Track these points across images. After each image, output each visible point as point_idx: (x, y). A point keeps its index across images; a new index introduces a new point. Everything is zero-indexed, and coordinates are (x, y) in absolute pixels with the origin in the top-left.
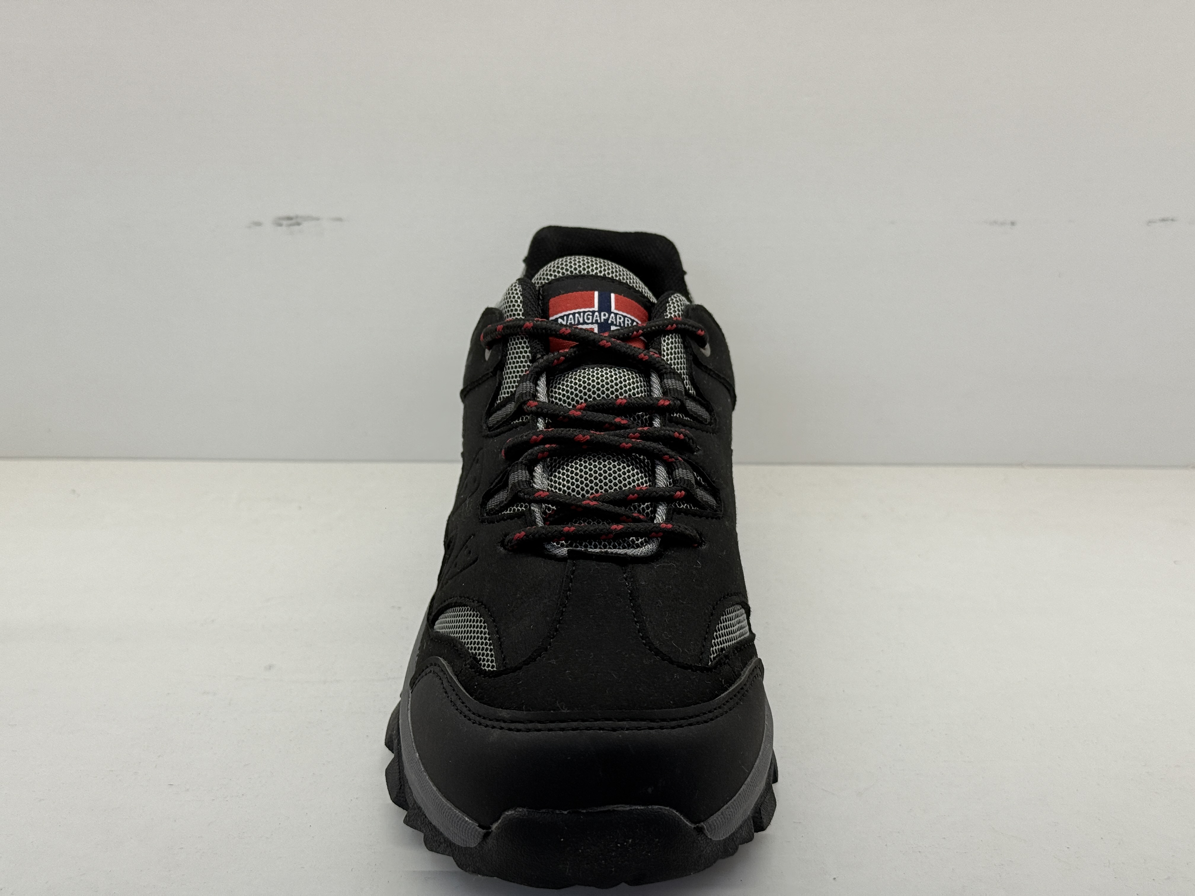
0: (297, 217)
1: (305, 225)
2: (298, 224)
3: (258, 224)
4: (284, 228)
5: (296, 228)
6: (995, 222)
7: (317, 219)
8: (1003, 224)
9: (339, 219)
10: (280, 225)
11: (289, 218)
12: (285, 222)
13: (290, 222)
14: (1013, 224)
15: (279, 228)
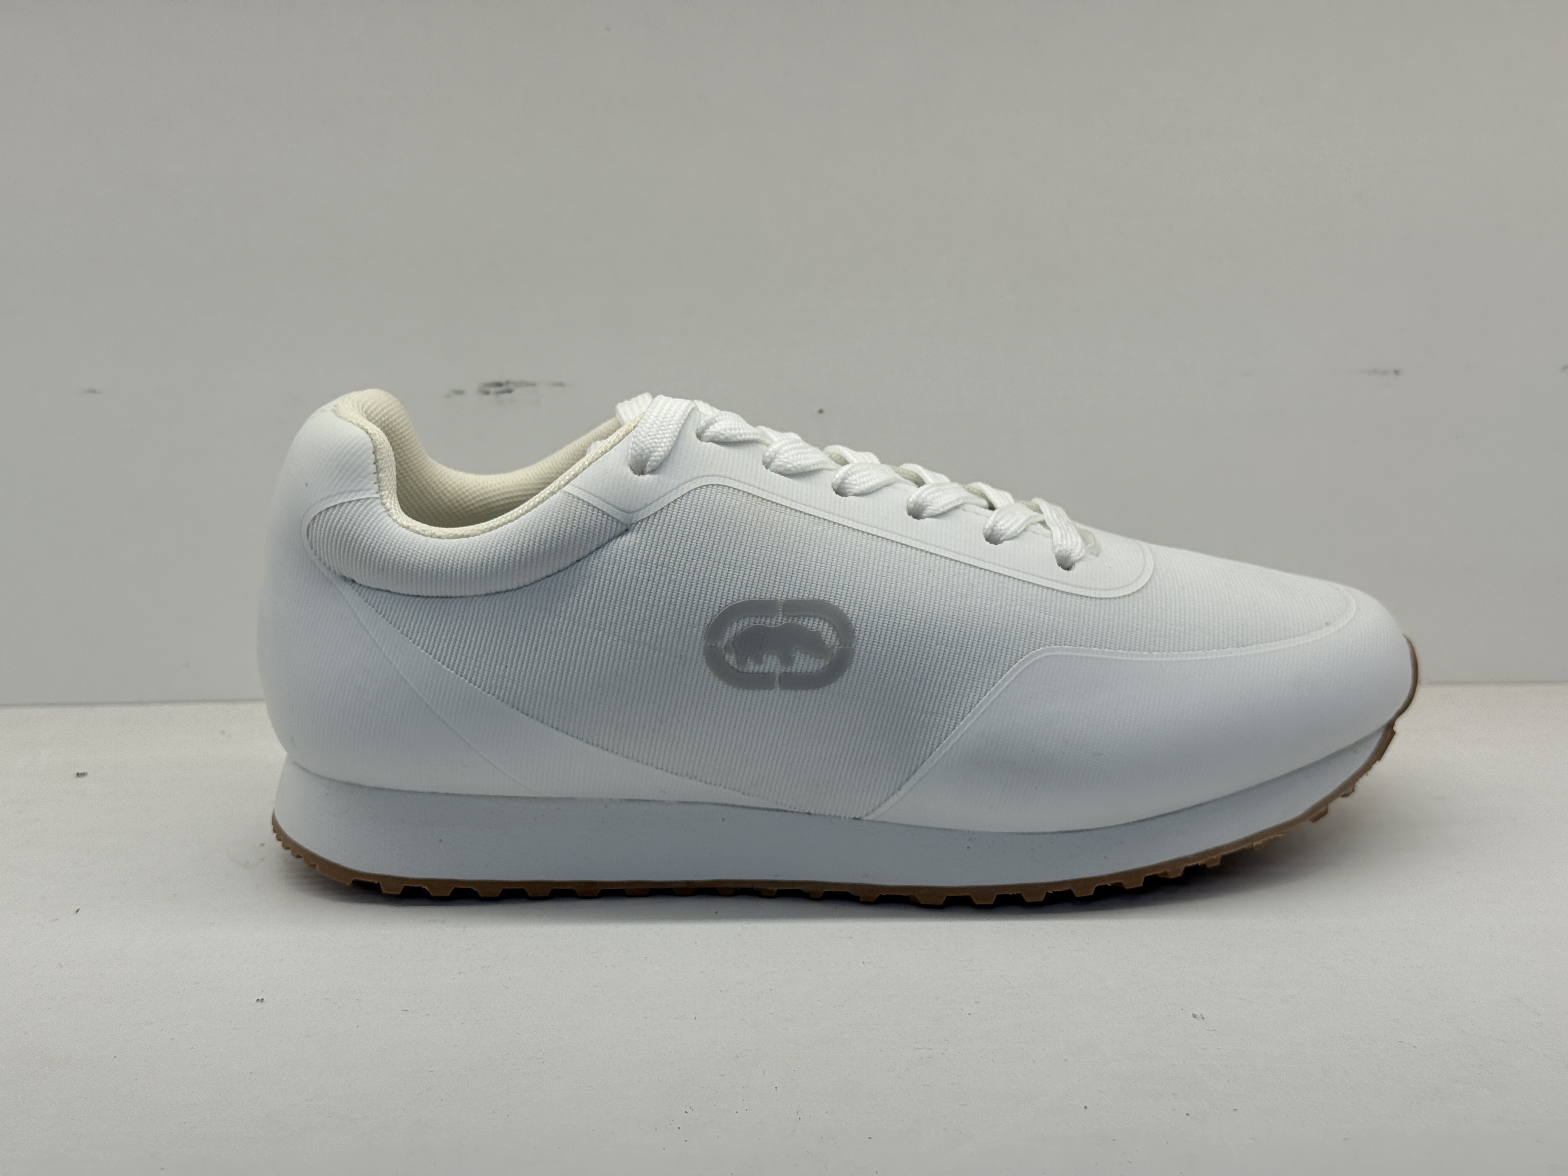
0: (508, 382)
1: (518, 392)
2: (509, 391)
3: (460, 392)
4: (491, 397)
5: (506, 396)
6: (1375, 371)
7: (533, 384)
8: (1384, 373)
9: (561, 384)
10: (487, 393)
11: (499, 384)
12: (493, 390)
13: (499, 389)
14: (1397, 372)
15: (485, 397)
